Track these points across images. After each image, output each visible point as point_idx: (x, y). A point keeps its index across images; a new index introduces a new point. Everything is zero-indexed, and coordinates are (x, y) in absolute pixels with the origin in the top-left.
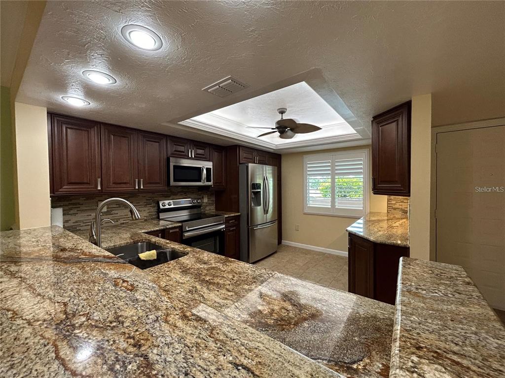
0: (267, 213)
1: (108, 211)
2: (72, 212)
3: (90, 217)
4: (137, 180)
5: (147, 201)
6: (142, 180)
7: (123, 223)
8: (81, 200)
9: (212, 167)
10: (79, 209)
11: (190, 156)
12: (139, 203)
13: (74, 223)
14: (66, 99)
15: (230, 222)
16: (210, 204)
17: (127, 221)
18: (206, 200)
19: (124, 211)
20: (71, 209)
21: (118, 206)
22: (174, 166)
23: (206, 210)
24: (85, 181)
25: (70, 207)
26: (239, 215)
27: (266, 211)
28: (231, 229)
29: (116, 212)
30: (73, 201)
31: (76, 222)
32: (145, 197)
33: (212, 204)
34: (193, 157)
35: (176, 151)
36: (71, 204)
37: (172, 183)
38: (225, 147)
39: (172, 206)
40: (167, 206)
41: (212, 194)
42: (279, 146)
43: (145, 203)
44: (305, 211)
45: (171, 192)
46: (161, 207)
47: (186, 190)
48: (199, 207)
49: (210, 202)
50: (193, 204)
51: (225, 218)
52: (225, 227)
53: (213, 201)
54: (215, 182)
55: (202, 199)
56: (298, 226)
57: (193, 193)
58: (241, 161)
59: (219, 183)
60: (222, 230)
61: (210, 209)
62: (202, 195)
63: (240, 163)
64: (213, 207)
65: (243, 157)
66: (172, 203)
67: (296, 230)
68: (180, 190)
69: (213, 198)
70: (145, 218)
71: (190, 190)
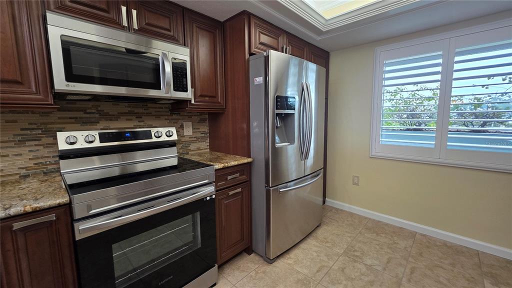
0: (306, 157)
5: (26, 132)
9: (187, 59)
11: (125, 23)
15: (229, 178)
16: (197, 140)
18: (188, 131)
23: (190, 150)
26: (250, 164)
27: (304, 154)
28: (231, 193)
33: (202, 139)
34: (135, 27)
37: (60, 85)
38: (220, 21)
39: (97, 144)
40: (81, 144)
41: (202, 121)
42: (334, 21)
43: (19, 138)
44: (374, 153)
45: (99, 112)
46: (63, 146)
47: (141, 111)
48: (171, 144)
49: (199, 135)
50: (154, 140)
51: (216, 170)
52: (216, 191)
53: (204, 133)
54: (199, 93)
55: (181, 130)
56: (358, 177)
57: (158, 117)
58: (254, 50)
59: (210, 97)
60: (208, 198)
61: (199, 149)
62: (180, 121)
63: (251, 54)
64: (205, 145)
65: (258, 43)
66: (97, 137)
67: (354, 184)
68: (127, 110)
69: (205, 128)
70: (23, 172)
71: (151, 110)
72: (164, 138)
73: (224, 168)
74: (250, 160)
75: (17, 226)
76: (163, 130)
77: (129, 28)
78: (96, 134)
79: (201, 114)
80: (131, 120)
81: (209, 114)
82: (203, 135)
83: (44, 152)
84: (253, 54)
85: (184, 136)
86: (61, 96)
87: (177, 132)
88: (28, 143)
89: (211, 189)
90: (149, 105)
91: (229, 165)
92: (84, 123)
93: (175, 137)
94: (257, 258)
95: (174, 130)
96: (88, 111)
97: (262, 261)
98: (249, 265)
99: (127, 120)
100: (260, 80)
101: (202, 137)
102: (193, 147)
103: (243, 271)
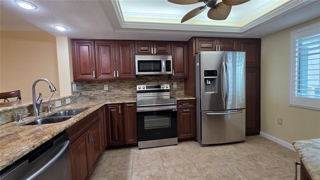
1: (109, 90)
2: (93, 89)
3: (100, 93)
4: (115, 72)
5: (131, 85)
6: (118, 72)
7: (117, 98)
8: (96, 84)
9: (171, 59)
10: (95, 88)
11: (152, 53)
12: (126, 86)
13: (94, 95)
14: (56, 27)
15: (184, 104)
16: (179, 90)
17: (119, 97)
18: (175, 86)
19: (118, 90)
20: (92, 88)
21: (114, 87)
22: (138, 61)
23: (176, 94)
24: (88, 73)
25: (92, 87)
26: (195, 100)
27: (224, 98)
28: (184, 110)
29: (113, 91)
30: (93, 84)
31: (95, 95)
32: (129, 82)
33: (181, 90)
34: (155, 53)
35: (141, 50)
36: (92, 85)
37: (137, 73)
38: (186, 41)
39: (145, 89)
40: (142, 89)
41: (181, 82)
42: (245, 27)
43: (130, 87)
44: (291, 103)
45: (147, 79)
46: (138, 89)
47: (158, 78)
48: (168, 91)
49: (180, 88)
50: (162, 89)
51: (177, 100)
52: (177, 109)
53: (182, 87)
54: (176, 71)
55: (172, 85)
56: (282, 119)
57: (164, 80)
58: (197, 51)
59: (181, 72)
60: (174, 110)
61: (179, 94)
62: (172, 82)
63: (196, 53)
64: (182, 92)
65: (200, 48)
66: (145, 87)
67: (279, 124)
68: (154, 78)
69: (183, 85)
70: (130, 96)
71: (162, 78)
72: (165, 88)
73: (181, 100)
74: (194, 98)
75: (128, 105)
76: (165, 85)
77: (154, 54)
78: (145, 86)
79: (181, 79)
80: (155, 82)
81: (184, 79)
82: (181, 88)
83: (134, 91)
84: (197, 53)
85: (173, 88)
86: (137, 76)
87: (170, 86)
88: (131, 88)
89: (175, 107)
90: (161, 76)
91: (184, 99)
92: (143, 83)
93: (169, 88)
94: (198, 144)
95: (169, 85)
96: (144, 79)
97: (199, 145)
98: (193, 144)
99: (154, 82)
100: (198, 64)
101: (181, 89)
102: (177, 92)
103: (189, 145)
